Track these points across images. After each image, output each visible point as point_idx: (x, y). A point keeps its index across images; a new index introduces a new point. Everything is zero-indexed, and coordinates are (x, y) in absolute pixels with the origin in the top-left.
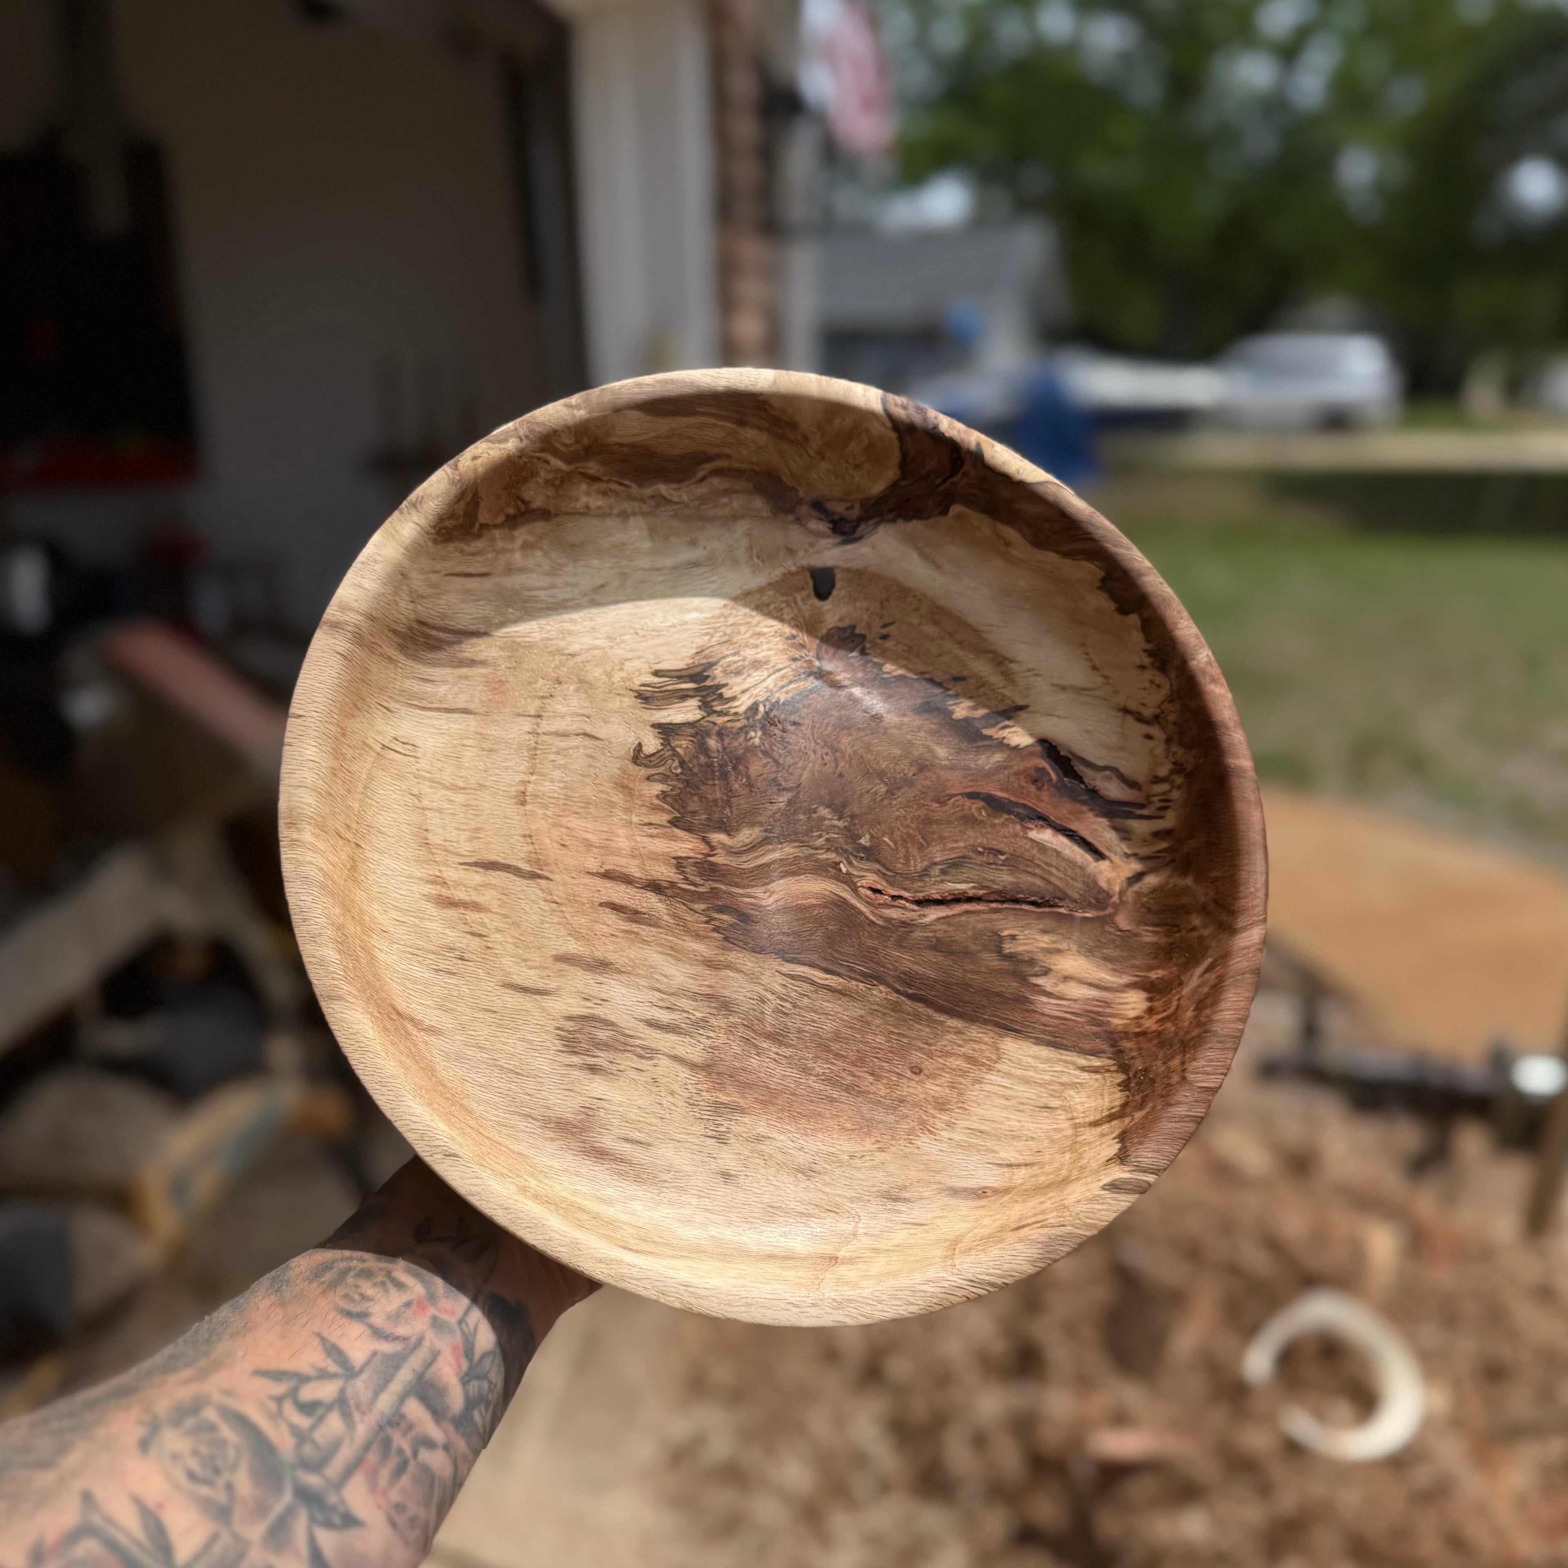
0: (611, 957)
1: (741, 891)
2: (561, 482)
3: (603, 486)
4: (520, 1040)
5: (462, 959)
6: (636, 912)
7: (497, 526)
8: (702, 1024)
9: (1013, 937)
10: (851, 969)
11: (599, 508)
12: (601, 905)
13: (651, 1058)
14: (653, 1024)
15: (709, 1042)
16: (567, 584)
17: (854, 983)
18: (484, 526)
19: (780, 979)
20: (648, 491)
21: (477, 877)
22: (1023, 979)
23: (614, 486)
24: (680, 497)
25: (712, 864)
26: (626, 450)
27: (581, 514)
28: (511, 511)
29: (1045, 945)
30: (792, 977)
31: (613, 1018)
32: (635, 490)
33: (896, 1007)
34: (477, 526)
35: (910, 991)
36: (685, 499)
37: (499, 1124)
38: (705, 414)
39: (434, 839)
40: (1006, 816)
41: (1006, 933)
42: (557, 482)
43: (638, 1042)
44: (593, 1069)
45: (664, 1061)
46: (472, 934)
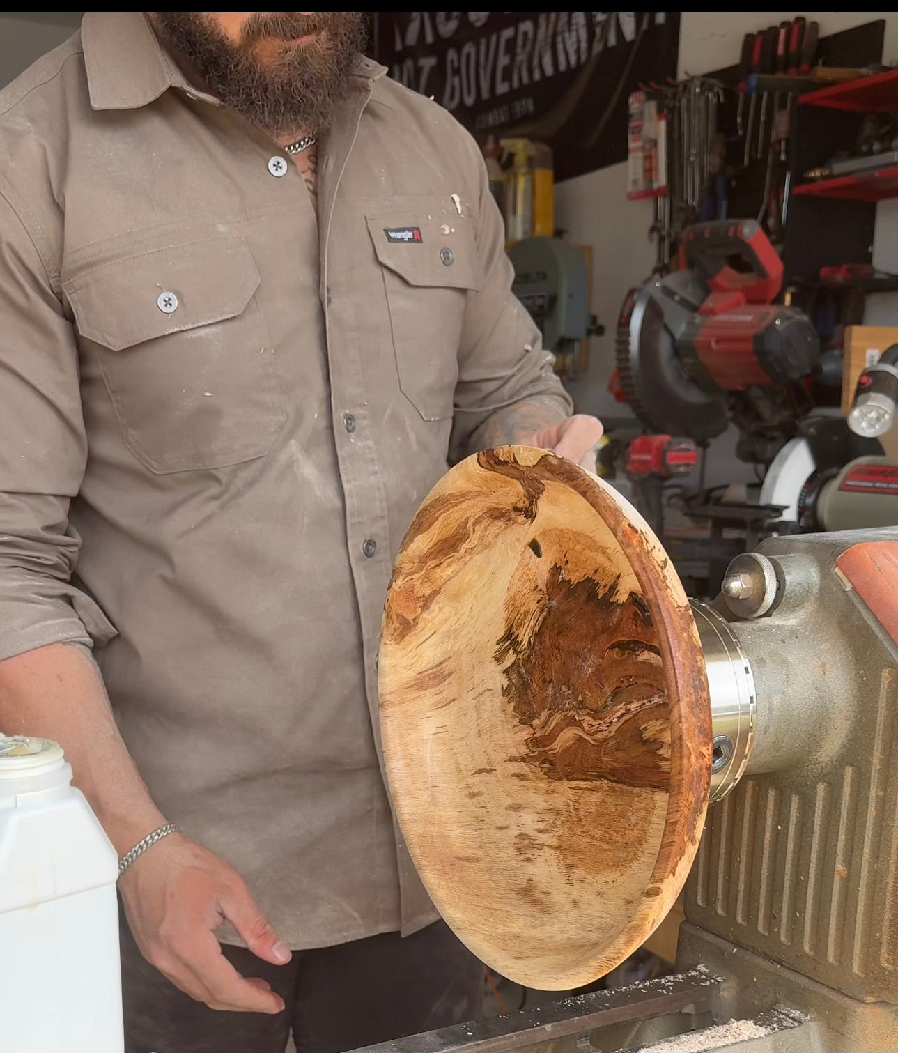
0: (520, 802)
1: (547, 749)
2: (427, 579)
3: (445, 564)
4: (505, 853)
5: (482, 821)
6: (522, 775)
7: (421, 614)
8: (553, 826)
9: (645, 729)
10: (592, 775)
11: (452, 572)
12: (512, 775)
13: (542, 849)
14: (540, 831)
15: (557, 834)
16: (462, 615)
17: (595, 782)
18: (414, 620)
19: (571, 791)
20: (462, 551)
21: (477, 778)
22: (653, 753)
23: (449, 560)
24: (474, 543)
25: (536, 738)
26: (435, 548)
27: (449, 580)
28: (421, 604)
29: (659, 728)
30: (574, 788)
31: (527, 833)
32: (457, 555)
33: (612, 790)
34: (411, 622)
35: (615, 779)
36: (476, 543)
37: (500, 898)
38: (441, 514)
39: (462, 767)
40: (627, 652)
41: (642, 727)
42: (426, 579)
43: (537, 842)
44: (528, 860)
45: (546, 849)
46: (482, 807)
